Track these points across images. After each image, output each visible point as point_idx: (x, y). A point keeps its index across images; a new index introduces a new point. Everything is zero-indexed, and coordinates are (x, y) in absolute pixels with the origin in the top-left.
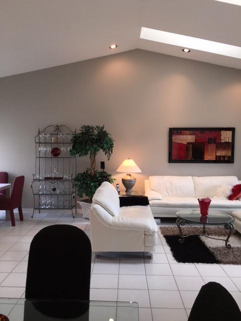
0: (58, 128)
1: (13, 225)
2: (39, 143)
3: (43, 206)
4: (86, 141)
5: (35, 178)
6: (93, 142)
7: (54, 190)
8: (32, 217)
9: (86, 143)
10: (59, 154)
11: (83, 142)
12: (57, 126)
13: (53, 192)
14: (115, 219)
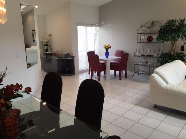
0: (153, 23)
1: (120, 79)
2: (141, 34)
3: (140, 71)
4: (168, 31)
5: (135, 55)
6: (172, 31)
7: (147, 62)
8: (133, 77)
9: (167, 33)
10: (152, 40)
11: (165, 32)
12: (153, 22)
13: (146, 64)
14: (168, 85)
